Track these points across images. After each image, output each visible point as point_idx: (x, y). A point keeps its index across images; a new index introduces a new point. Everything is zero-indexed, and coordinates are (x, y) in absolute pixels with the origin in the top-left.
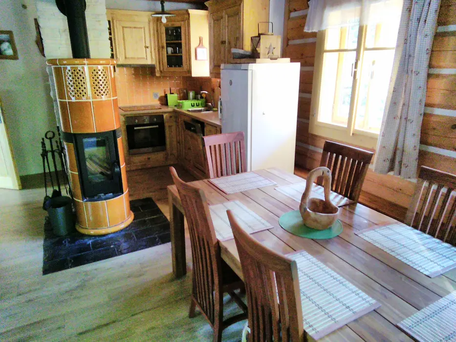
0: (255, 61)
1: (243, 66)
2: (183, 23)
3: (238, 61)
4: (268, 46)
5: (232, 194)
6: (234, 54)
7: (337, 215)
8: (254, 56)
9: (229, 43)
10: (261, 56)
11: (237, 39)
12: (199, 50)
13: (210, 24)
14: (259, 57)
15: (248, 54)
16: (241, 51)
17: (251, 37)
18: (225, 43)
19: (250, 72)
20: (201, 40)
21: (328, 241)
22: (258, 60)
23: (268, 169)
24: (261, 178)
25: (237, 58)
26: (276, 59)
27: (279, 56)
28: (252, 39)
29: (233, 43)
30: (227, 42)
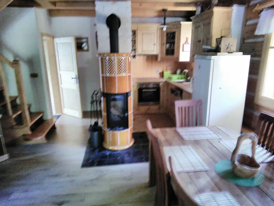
0: (217, 54)
1: (208, 57)
2: (177, 29)
3: (206, 53)
4: (227, 44)
5: (188, 141)
6: (204, 49)
7: (258, 170)
8: (217, 50)
9: (203, 42)
10: (222, 50)
11: (208, 39)
12: (185, 45)
13: (192, 30)
14: (220, 52)
15: (213, 49)
16: (209, 47)
17: (216, 39)
18: (200, 42)
19: (212, 61)
20: (187, 39)
21: (248, 188)
22: (218, 53)
23: (219, 126)
24: (211, 132)
25: (206, 52)
26: (232, 53)
27: (235, 51)
28: (217, 39)
29: (205, 42)
30: (201, 41)
